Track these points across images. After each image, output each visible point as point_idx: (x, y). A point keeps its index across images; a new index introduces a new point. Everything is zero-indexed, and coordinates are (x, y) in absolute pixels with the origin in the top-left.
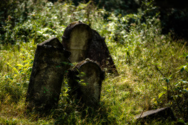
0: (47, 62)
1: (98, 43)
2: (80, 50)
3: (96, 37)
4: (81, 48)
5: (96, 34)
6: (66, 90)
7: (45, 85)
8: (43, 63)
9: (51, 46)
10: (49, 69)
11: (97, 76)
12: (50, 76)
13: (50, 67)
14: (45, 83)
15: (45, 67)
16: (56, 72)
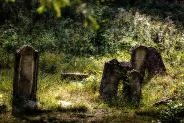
0: (110, 72)
1: (156, 56)
2: (141, 61)
3: (155, 52)
4: (142, 59)
5: (155, 50)
6: (121, 87)
7: (109, 84)
8: (108, 72)
9: (112, 63)
10: (111, 75)
11: (139, 79)
12: (112, 79)
13: (112, 74)
14: (109, 83)
15: (109, 74)
16: (115, 77)
